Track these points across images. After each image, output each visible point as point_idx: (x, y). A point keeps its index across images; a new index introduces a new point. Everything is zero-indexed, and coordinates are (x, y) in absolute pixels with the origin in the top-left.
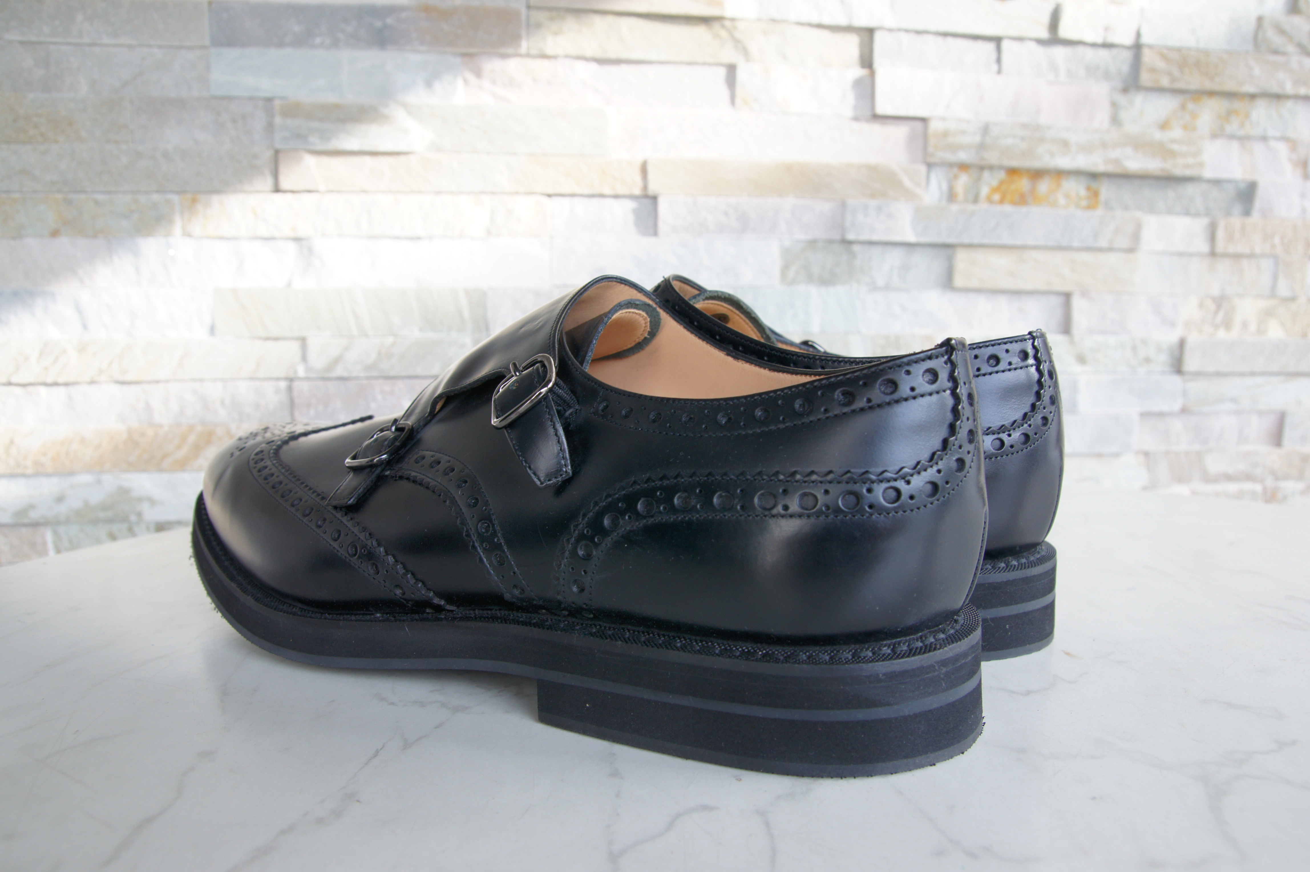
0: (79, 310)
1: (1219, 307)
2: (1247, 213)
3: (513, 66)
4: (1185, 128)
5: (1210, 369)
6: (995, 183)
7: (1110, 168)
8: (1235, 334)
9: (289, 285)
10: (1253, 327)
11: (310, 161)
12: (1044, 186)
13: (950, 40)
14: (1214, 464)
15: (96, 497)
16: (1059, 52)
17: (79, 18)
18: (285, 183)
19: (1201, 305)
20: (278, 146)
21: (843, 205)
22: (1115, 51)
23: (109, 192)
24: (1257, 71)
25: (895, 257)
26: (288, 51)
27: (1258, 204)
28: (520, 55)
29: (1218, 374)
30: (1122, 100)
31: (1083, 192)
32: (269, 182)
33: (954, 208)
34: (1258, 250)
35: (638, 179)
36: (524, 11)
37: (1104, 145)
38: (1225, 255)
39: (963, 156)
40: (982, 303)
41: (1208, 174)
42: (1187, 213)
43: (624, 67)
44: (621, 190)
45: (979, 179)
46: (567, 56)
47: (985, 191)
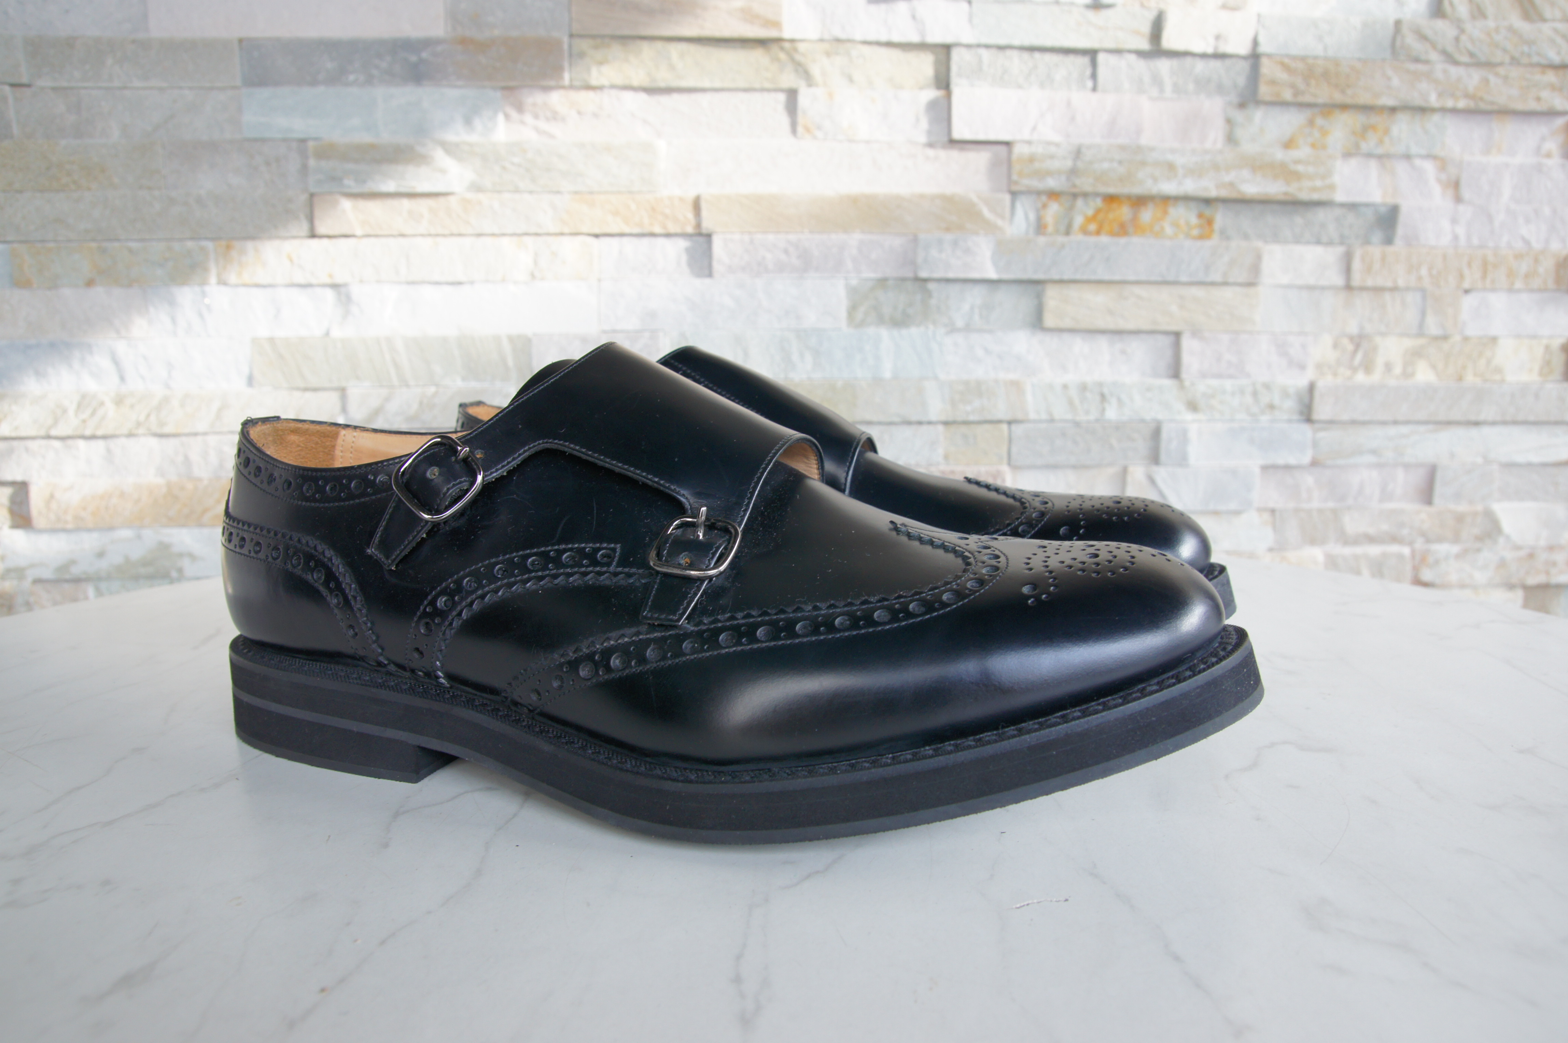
0: (116, 362)
1: (1358, 346)
2: (1389, 240)
3: (556, 98)
4: (1313, 146)
5: (1345, 417)
6: (1090, 212)
7: (1224, 193)
8: (1376, 377)
9: (327, 334)
10: (1398, 370)
11: (346, 204)
12: (1147, 215)
13: (1037, 55)
14: (1353, 524)
15: (137, 553)
16: (1164, 65)
17: (110, 61)
18: (321, 229)
19: (1335, 346)
20: (312, 189)
21: (915, 239)
22: (1228, 62)
23: (142, 240)
24: (1396, 82)
25: (975, 296)
26: (321, 89)
27: (1400, 231)
28: (563, 87)
29: (1354, 422)
30: (1238, 116)
31: (1194, 220)
32: (305, 226)
33: (1042, 240)
34: (1401, 283)
35: (690, 216)
36: (566, 40)
37: (1216, 167)
38: (1363, 289)
39: (1051, 183)
40: (1079, 345)
41: (1340, 197)
42: (1318, 242)
43: (676, 96)
44: (672, 228)
45: (1071, 208)
46: (613, 87)
47: (1078, 220)
